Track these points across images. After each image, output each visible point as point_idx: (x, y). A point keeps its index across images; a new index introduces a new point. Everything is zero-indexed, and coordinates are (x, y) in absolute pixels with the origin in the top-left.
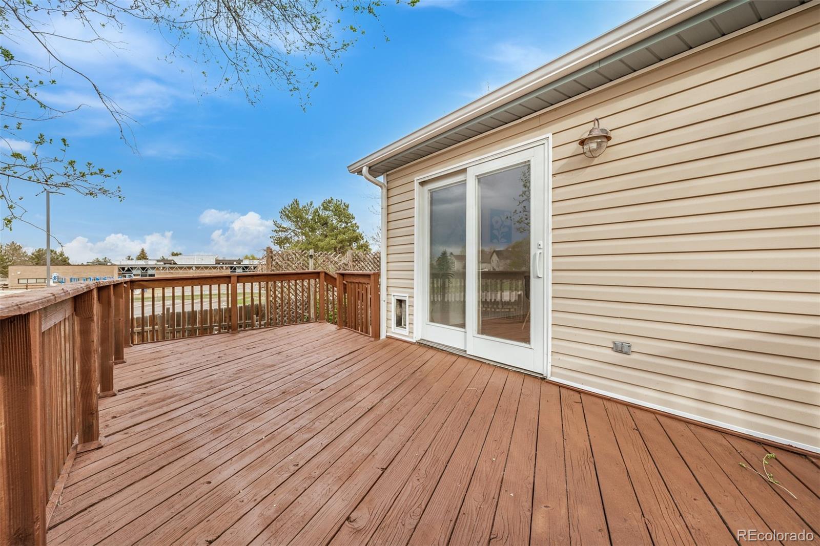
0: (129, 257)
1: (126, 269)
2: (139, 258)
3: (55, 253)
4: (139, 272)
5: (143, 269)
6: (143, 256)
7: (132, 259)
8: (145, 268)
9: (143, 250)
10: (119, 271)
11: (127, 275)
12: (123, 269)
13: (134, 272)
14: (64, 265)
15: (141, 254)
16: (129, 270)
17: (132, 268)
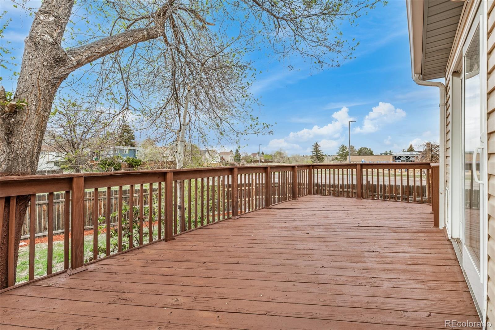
0: (404, 150)
1: (397, 157)
2: (408, 151)
3: (367, 149)
4: (405, 159)
5: (407, 157)
6: (411, 149)
7: (405, 151)
8: (408, 156)
9: (411, 146)
10: (393, 158)
11: (398, 161)
12: (395, 157)
13: (402, 159)
14: (371, 155)
15: (410, 148)
16: (398, 158)
17: (400, 157)
